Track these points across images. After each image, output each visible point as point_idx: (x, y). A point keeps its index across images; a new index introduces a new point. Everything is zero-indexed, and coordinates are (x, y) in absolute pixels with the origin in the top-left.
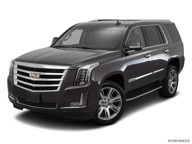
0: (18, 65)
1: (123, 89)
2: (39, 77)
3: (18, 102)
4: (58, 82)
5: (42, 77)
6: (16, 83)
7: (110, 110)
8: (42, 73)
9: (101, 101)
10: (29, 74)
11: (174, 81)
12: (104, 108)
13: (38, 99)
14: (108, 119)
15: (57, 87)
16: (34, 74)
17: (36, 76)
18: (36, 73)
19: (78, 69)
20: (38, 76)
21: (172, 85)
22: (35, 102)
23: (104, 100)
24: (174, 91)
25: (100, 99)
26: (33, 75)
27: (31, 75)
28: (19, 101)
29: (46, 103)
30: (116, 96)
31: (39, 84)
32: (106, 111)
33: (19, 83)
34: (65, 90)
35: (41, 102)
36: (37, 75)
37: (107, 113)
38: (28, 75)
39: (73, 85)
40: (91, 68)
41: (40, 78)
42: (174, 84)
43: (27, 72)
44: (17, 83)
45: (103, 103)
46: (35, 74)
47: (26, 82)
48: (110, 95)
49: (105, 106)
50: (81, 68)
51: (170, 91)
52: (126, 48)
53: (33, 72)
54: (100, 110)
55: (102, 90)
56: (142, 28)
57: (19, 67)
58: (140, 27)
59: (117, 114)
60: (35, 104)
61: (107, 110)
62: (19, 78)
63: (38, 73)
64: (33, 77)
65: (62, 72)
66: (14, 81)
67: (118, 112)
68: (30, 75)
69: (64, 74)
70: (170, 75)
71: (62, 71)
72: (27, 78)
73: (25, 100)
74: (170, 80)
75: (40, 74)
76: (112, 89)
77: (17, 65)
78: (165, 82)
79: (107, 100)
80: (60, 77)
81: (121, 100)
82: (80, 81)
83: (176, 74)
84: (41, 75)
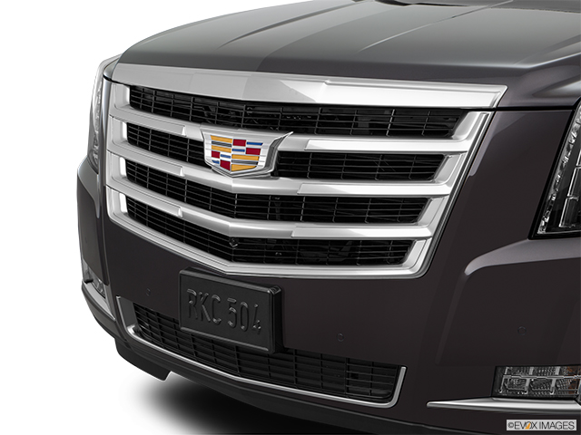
0: (133, 88)
2: (268, 164)
3: (131, 330)
4: (410, 210)
5: (289, 164)
6: (117, 206)
8: (293, 142)
10: (198, 146)
13: (263, 324)
16: (237, 142)
17: (252, 158)
18: (250, 136)
20: (262, 160)
22: (238, 348)
26: (228, 154)
27: (215, 154)
28: (140, 322)
29: (321, 357)
31: (273, 218)
33: (136, 209)
34: (470, 269)
35: (280, 348)
36: (257, 152)
38: (191, 152)
39: (533, 236)
41: (277, 174)
43: (190, 131)
44: (124, 209)
46: (241, 143)
47: (180, 199)
53: (229, 134)
57: (140, 98)
60: (241, 360)
62: (137, 174)
63: (265, 139)
64: (225, 165)
65: (445, 133)
66: (110, 195)
68: (208, 154)
69: (462, 143)
71: (442, 122)
72: (186, 171)
75: (281, 147)
77: (128, 90)
80: (426, 167)
84: (281, 153)
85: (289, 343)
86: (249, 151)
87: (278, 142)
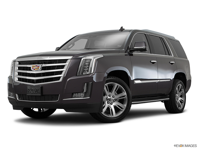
1: (129, 86)
3: (18, 99)
4: (60, 73)
5: (43, 68)
7: (115, 107)
8: (44, 65)
9: (105, 97)
11: (181, 96)
12: (109, 105)
13: (40, 91)
14: (113, 117)
15: (59, 78)
16: (36, 66)
17: (38, 68)
18: (38, 65)
19: (81, 59)
20: (40, 68)
21: (180, 101)
22: (36, 96)
23: (109, 96)
24: (182, 108)
25: (105, 94)
28: (19, 98)
29: (48, 96)
30: (122, 93)
32: (110, 109)
34: (68, 80)
35: (42, 95)
36: (39, 67)
37: (112, 110)
38: (29, 69)
39: (77, 75)
40: (94, 58)
41: (42, 70)
42: (181, 100)
43: (28, 66)
44: (17, 80)
45: (107, 99)
46: (37, 66)
47: (27, 76)
48: (115, 91)
49: (110, 103)
50: (85, 58)
51: (178, 106)
52: (131, 49)
54: (104, 107)
55: (106, 84)
56: (146, 35)
57: (20, 63)
58: (145, 34)
59: (123, 111)
61: (112, 107)
62: (20, 74)
64: (34, 69)
66: (15, 78)
67: (124, 110)
69: (67, 64)
70: (177, 89)
71: (65, 61)
73: (26, 95)
74: (177, 95)
75: (42, 66)
76: (116, 84)
77: (18, 62)
78: (172, 95)
79: (112, 96)
81: (126, 97)
82: (84, 71)
83: (183, 90)
84: (42, 67)
85: (44, 94)
86: (38, 67)
87: (42, 65)
